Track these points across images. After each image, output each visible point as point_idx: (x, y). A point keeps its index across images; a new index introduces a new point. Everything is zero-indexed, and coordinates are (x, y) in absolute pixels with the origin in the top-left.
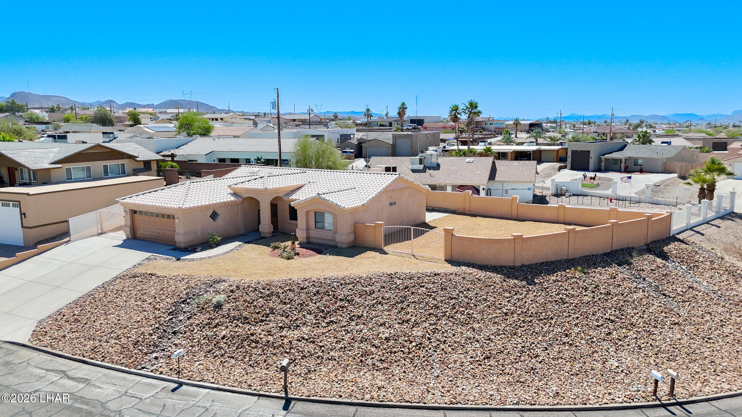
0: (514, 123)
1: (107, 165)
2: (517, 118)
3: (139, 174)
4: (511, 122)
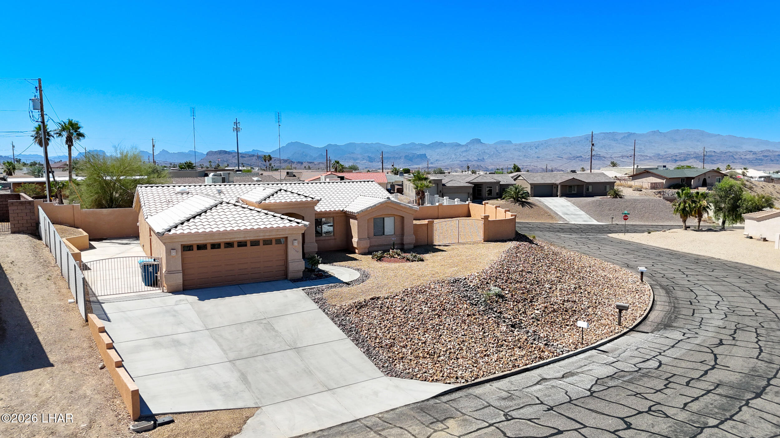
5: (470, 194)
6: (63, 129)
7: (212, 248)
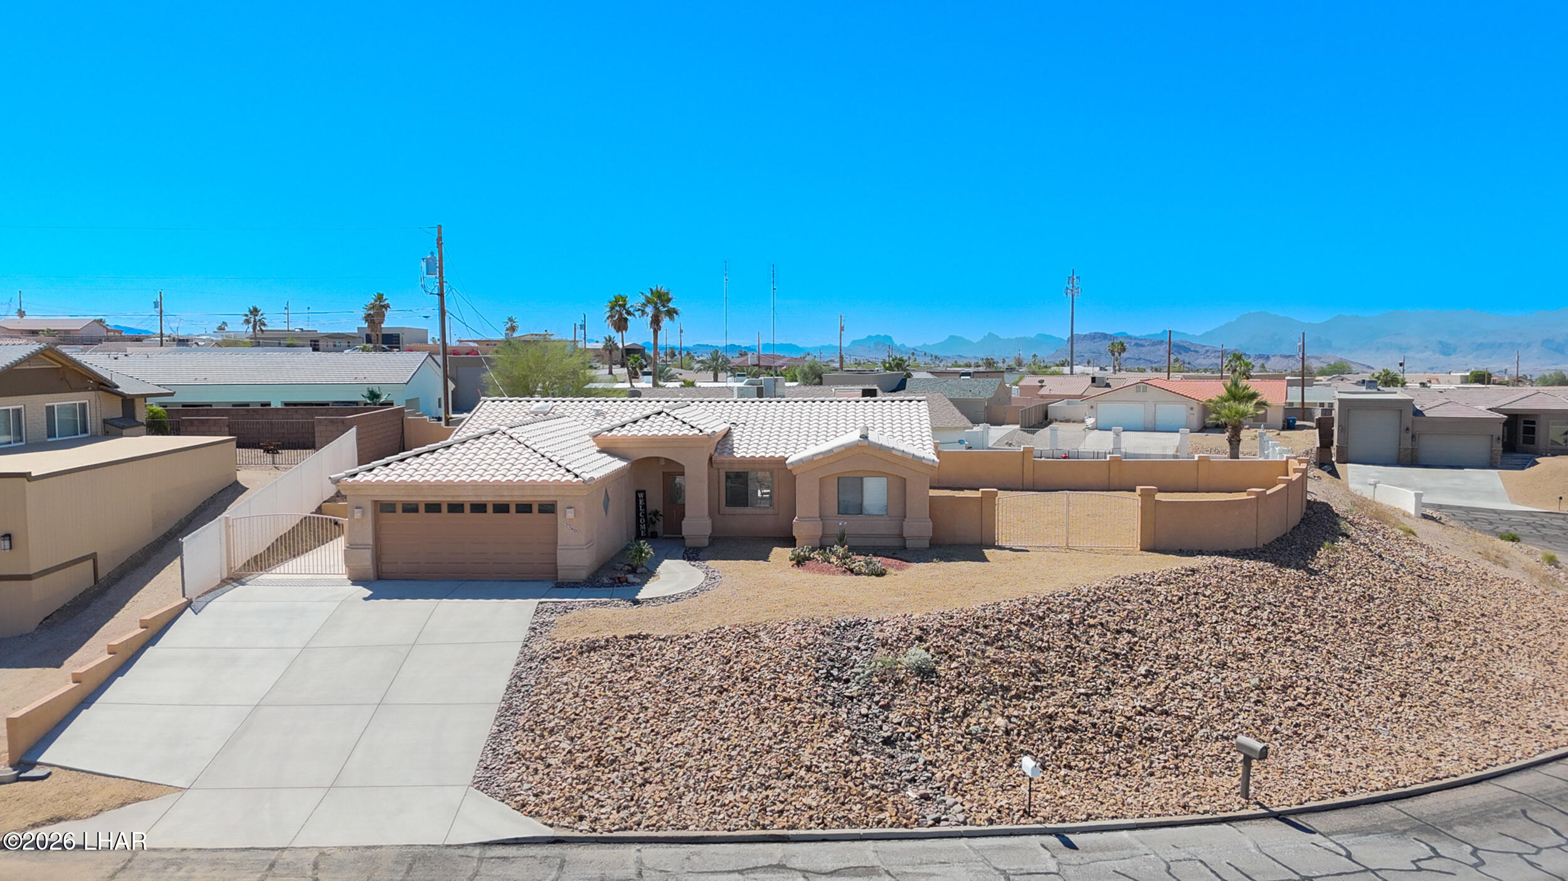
0: (605, 348)
1: (53, 406)
2: (610, 337)
3: (125, 431)
4: (600, 346)
5: (1495, 438)
6: (648, 301)
7: (426, 512)
